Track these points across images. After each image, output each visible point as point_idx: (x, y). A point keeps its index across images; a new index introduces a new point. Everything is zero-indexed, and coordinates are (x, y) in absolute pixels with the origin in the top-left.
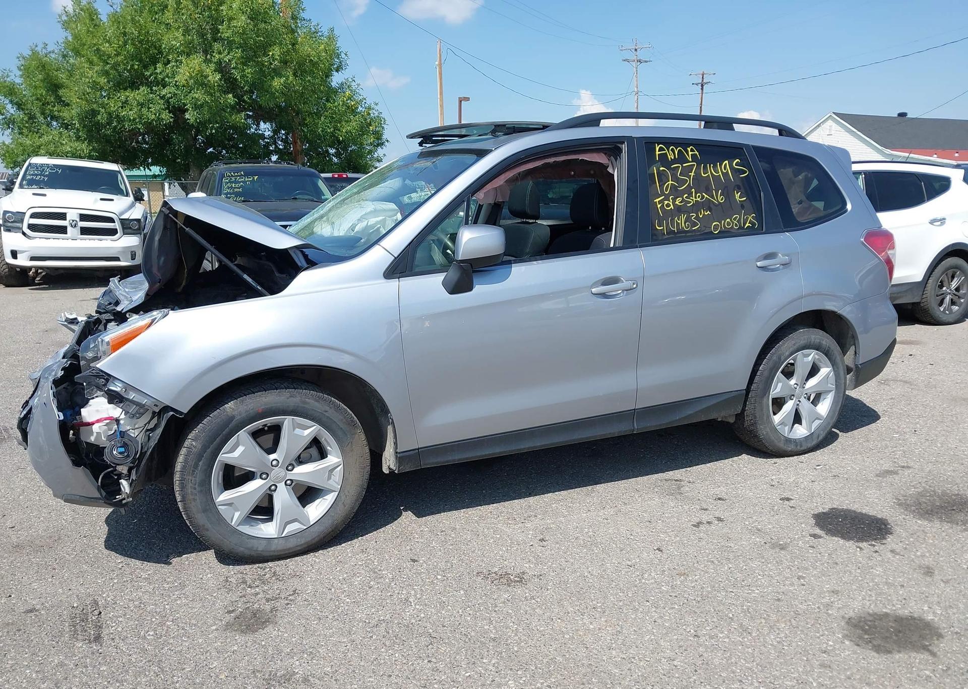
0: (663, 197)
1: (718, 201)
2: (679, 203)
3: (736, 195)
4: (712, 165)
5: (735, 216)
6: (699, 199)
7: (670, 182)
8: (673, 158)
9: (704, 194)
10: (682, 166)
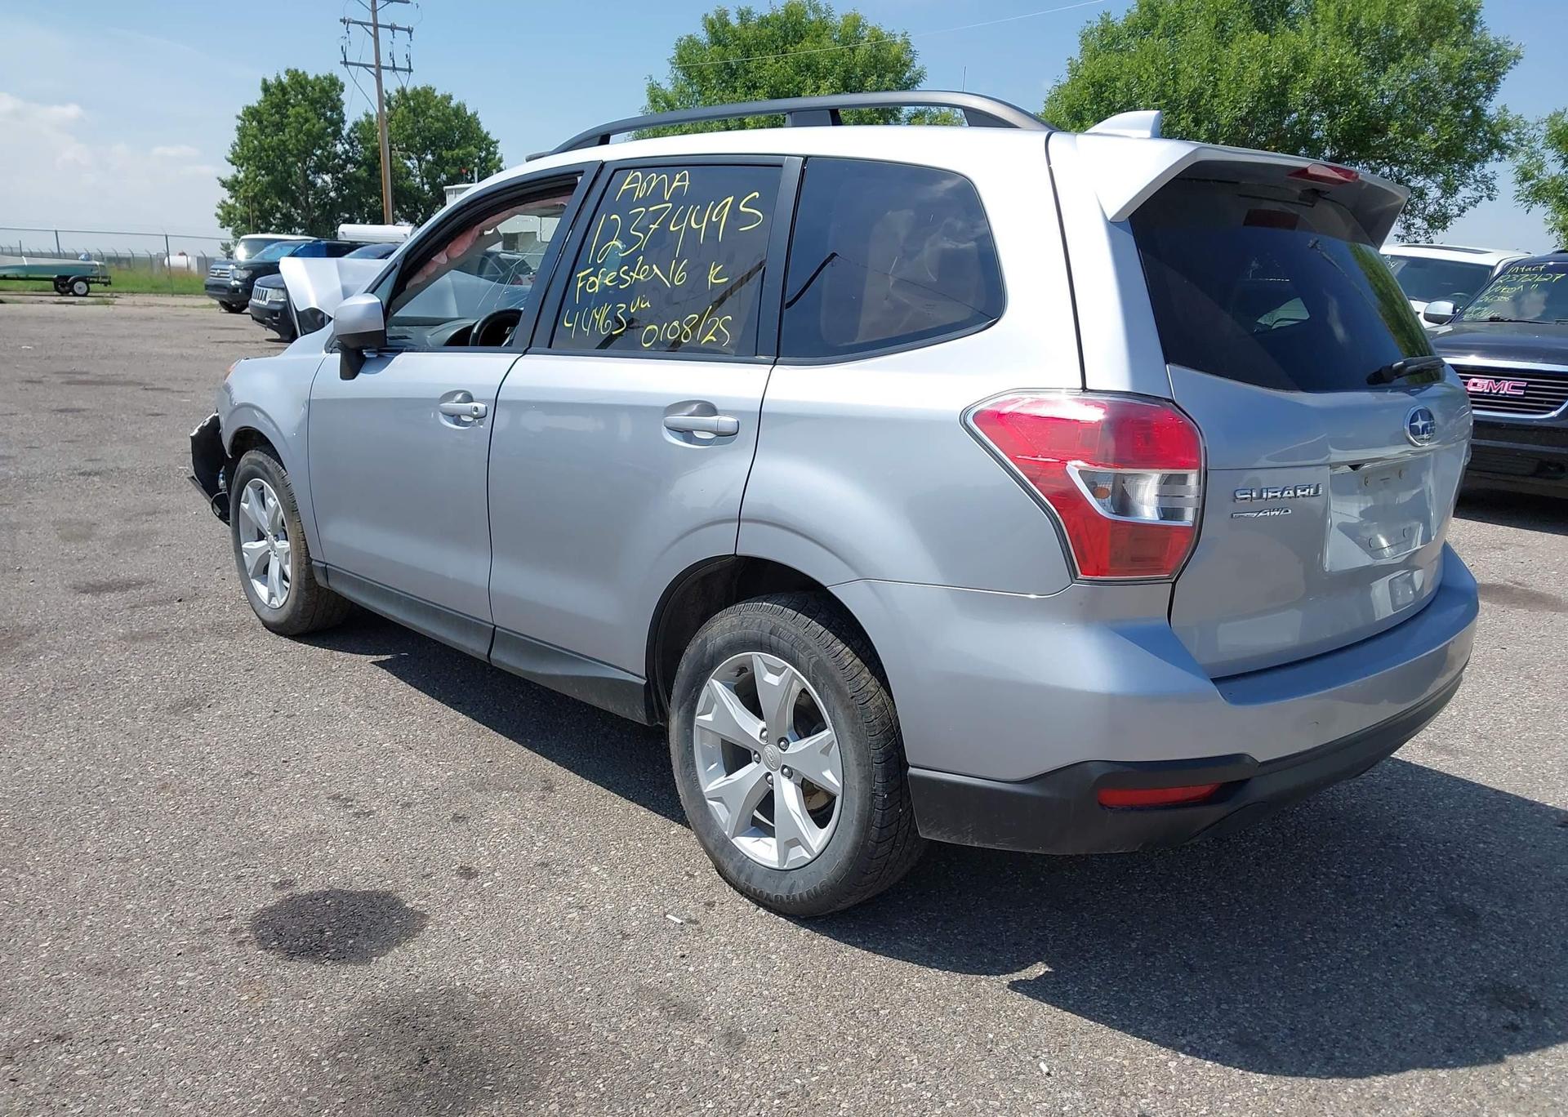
0: (592, 269)
1: (672, 283)
2: (610, 282)
3: (711, 272)
4: (699, 207)
5: (690, 316)
6: (641, 277)
7: (614, 242)
8: (641, 196)
9: (654, 267)
10: (647, 210)
